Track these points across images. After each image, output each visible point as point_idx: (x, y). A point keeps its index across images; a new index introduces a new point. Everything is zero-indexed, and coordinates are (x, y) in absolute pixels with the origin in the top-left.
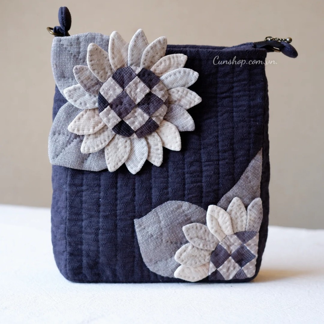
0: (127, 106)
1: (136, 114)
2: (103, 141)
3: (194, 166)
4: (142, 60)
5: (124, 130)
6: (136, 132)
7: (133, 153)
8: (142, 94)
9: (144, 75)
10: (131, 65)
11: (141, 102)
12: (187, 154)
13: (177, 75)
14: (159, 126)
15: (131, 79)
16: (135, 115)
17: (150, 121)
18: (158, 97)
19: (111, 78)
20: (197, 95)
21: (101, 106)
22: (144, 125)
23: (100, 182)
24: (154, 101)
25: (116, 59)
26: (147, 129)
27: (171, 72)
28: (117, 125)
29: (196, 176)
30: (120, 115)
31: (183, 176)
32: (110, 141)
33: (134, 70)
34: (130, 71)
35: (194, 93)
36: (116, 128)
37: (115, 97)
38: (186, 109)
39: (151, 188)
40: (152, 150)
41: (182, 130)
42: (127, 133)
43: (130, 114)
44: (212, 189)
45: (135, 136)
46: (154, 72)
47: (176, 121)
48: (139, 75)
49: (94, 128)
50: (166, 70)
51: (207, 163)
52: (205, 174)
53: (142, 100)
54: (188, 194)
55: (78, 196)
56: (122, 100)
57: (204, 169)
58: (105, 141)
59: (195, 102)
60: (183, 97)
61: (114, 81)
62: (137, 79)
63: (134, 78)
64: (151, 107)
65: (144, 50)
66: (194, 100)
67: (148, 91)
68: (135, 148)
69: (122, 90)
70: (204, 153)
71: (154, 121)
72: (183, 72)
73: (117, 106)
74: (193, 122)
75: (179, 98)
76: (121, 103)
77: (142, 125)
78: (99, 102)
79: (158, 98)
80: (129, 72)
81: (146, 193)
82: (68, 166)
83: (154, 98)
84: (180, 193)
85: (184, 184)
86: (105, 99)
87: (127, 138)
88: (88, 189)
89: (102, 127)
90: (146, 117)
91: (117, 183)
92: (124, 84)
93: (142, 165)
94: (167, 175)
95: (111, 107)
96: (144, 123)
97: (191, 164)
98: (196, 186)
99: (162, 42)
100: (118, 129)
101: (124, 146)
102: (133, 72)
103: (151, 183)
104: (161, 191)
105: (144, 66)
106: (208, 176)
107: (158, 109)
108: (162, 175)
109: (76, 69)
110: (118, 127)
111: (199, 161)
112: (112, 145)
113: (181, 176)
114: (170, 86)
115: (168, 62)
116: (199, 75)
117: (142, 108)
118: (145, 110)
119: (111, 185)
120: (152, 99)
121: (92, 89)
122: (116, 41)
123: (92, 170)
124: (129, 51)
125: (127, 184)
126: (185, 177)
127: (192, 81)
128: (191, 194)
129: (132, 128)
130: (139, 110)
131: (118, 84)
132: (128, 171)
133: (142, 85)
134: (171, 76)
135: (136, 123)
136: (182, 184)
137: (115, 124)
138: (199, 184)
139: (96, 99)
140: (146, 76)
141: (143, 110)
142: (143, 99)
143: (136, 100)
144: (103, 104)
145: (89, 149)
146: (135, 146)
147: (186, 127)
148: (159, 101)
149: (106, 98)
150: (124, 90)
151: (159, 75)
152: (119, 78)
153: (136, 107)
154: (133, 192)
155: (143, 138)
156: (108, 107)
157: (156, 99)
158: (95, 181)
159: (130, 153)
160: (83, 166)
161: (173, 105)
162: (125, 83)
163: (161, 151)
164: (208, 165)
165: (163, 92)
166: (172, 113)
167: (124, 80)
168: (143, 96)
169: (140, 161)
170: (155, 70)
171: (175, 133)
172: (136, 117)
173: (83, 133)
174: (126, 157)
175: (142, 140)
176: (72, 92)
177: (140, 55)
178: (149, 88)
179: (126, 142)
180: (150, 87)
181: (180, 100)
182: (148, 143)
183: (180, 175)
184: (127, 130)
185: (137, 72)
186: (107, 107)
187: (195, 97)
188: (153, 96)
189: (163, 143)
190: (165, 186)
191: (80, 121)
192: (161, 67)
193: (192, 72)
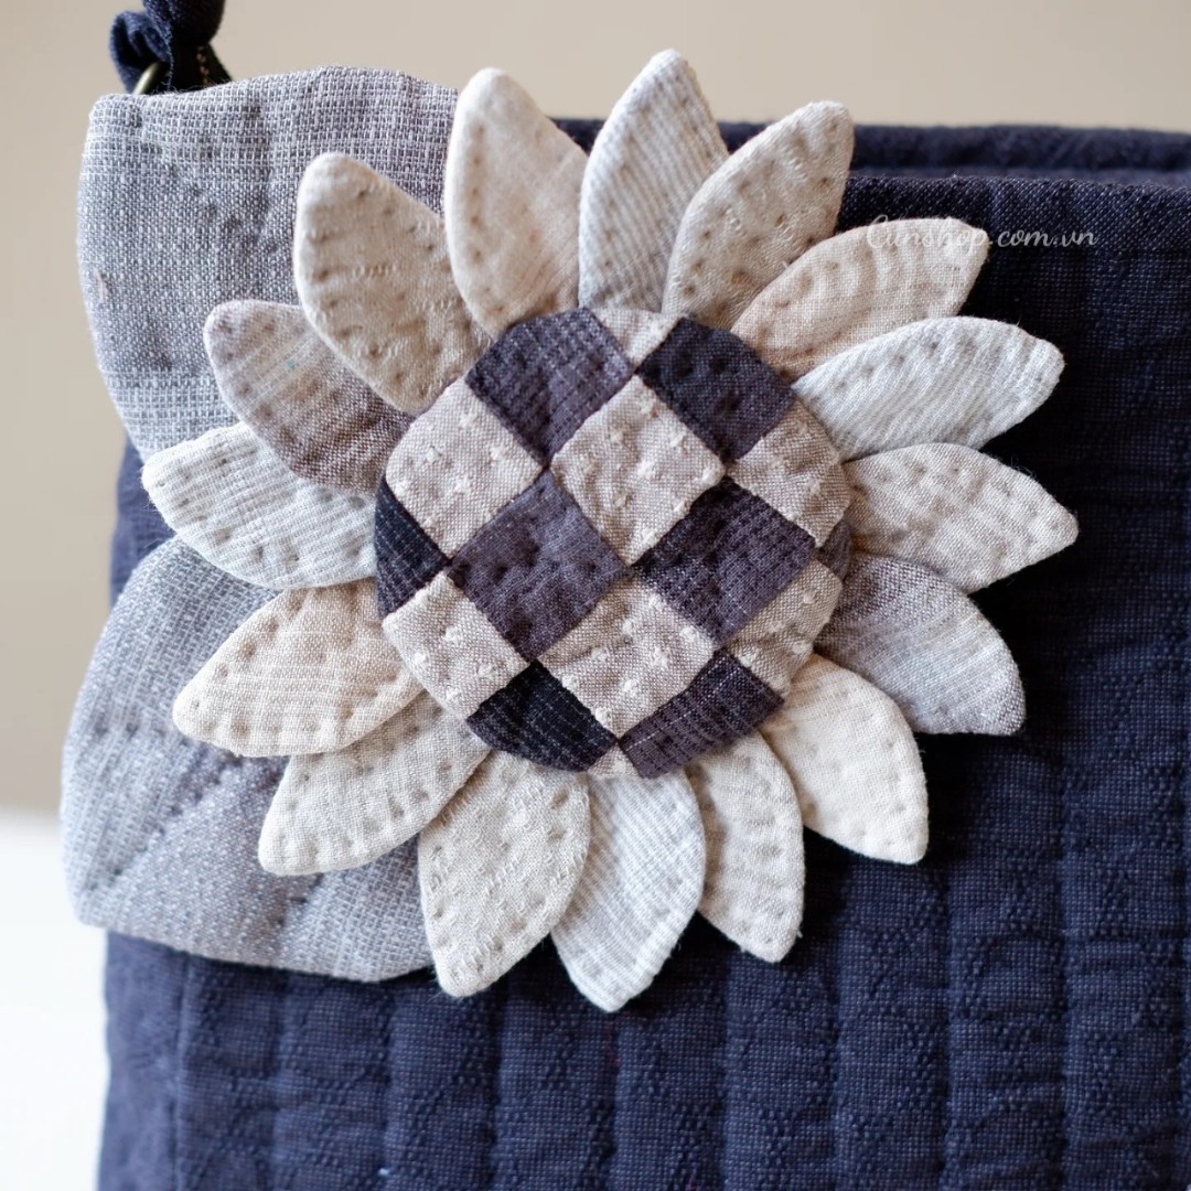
0: (569, 573)
1: (627, 627)
2: (404, 800)
3: (1008, 965)
4: (676, 267)
5: (546, 728)
6: (624, 743)
7: (602, 875)
8: (666, 493)
9: (684, 370)
10: (603, 296)
11: (661, 545)
12: (966, 885)
13: (916, 368)
14: (780, 701)
15: (595, 396)
16: (618, 629)
17: (720, 674)
18: (776, 514)
19: (459, 388)
20: (1048, 498)
21: (390, 571)
22: (680, 696)
23: (387, 1054)
24: (752, 541)
25: (493, 262)
26: (704, 725)
27: (872, 344)
28: (497, 698)
29: (1023, 1033)
30: (517, 631)
31: (932, 1031)
32: (451, 795)
33: (617, 334)
34: (591, 338)
35: (1026, 487)
36: (490, 719)
37: (486, 516)
38: (964, 590)
39: (718, 1109)
40: (731, 854)
41: (934, 723)
42: (566, 751)
43: (586, 626)
44: (1131, 1127)
45: (618, 764)
46: (755, 343)
47: (896, 662)
48: (650, 371)
49: (346, 713)
50: (838, 332)
51: (1100, 951)
52: (1080, 1025)
53: (668, 536)
54: (967, 1160)
55: (241, 1135)
56: (535, 536)
57: (1079, 987)
58: (420, 796)
59: (1030, 541)
60: (951, 510)
61: (478, 406)
62: (635, 396)
63: (616, 390)
64: (731, 578)
65: (690, 198)
66: (1025, 529)
67: (708, 473)
68: (621, 842)
69: (531, 466)
70: (1080, 878)
71: (747, 671)
72: (953, 347)
73: (500, 572)
74: (1016, 674)
75: (923, 513)
76: (529, 554)
77: (666, 699)
78: (382, 543)
79: (775, 523)
80: (582, 348)
81: (687, 1138)
82: (184, 942)
83: (755, 522)
84: (914, 1150)
85: (943, 1090)
86: (421, 531)
87: (564, 779)
88: (307, 1097)
89: (402, 704)
90: (698, 646)
91: (494, 1064)
92: (552, 428)
93: (666, 955)
94: (831, 1021)
95: (461, 579)
96: (680, 687)
97: (992, 953)
98: (1019, 1105)
99: (815, 144)
100: (502, 722)
101: (541, 832)
102: (609, 349)
103: (722, 1073)
104: (781, 1133)
105: (686, 303)
106: (1103, 1039)
107: (775, 591)
108: (792, 1025)
109: (224, 327)
110: (508, 710)
111: (1047, 932)
112: (464, 818)
113: (921, 1030)
114: (864, 435)
115: (851, 279)
116: (1062, 366)
117: (667, 587)
118: (686, 604)
119: (455, 1078)
120: (738, 528)
121: (337, 458)
122: (495, 135)
123: (337, 973)
124: (585, 206)
125: (563, 1073)
126: (947, 1039)
127: (1015, 400)
128: (987, 1159)
129: (600, 715)
130: (649, 603)
131: (507, 425)
132: (572, 989)
133: (668, 435)
134: (870, 370)
135: (629, 686)
136: (924, 1086)
137: (486, 693)
138: (1040, 1091)
139: (360, 519)
140: (701, 371)
141: (677, 604)
142: (679, 524)
143: (626, 535)
144: (407, 557)
145: (312, 850)
146: (622, 829)
147: (963, 708)
148: (782, 539)
149: (426, 523)
150: (546, 468)
151: (790, 365)
152: (518, 386)
153: (630, 581)
154: (599, 1130)
155: (674, 772)
156: (441, 579)
157: (766, 531)
158: (357, 1042)
159: (587, 872)
160: (277, 946)
161: (882, 561)
162: (557, 418)
163: (789, 865)
164: (1108, 964)
165: (810, 482)
166: (875, 617)
167: (551, 404)
168: (679, 508)
169: (647, 924)
170: (765, 331)
171: (891, 745)
172: (627, 642)
173: (275, 746)
174: (555, 902)
175: (667, 786)
176: (199, 480)
177: (661, 230)
178: (717, 459)
179: (561, 799)
180: (728, 450)
181: (928, 529)
182: (706, 807)
183: (911, 1026)
184: (565, 728)
185: (639, 348)
186: (428, 577)
187: (1035, 514)
188: (744, 508)
189: (808, 809)
190: (814, 1101)
191: (256, 664)
192: (808, 311)
193: (1020, 345)
